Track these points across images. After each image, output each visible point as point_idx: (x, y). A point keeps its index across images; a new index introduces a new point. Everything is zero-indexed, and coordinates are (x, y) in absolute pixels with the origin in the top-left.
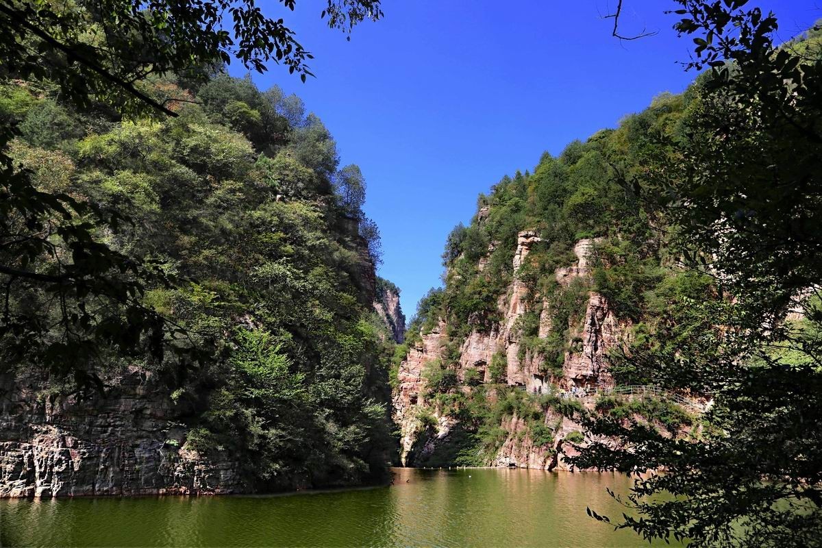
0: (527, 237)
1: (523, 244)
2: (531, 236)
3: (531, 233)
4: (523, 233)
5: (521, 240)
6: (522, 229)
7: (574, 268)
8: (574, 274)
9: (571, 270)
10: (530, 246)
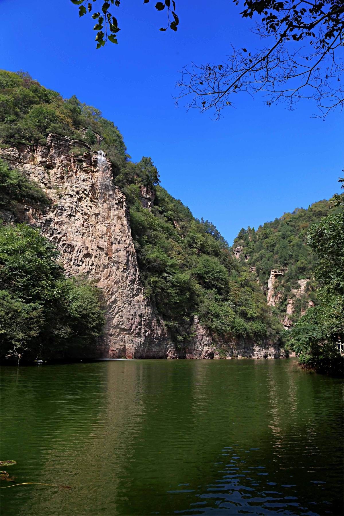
0: (275, 272)
1: (273, 275)
2: (277, 272)
3: (277, 271)
4: (273, 270)
5: (272, 273)
6: (273, 269)
7: (300, 289)
8: (299, 292)
9: (298, 290)
10: (276, 276)
